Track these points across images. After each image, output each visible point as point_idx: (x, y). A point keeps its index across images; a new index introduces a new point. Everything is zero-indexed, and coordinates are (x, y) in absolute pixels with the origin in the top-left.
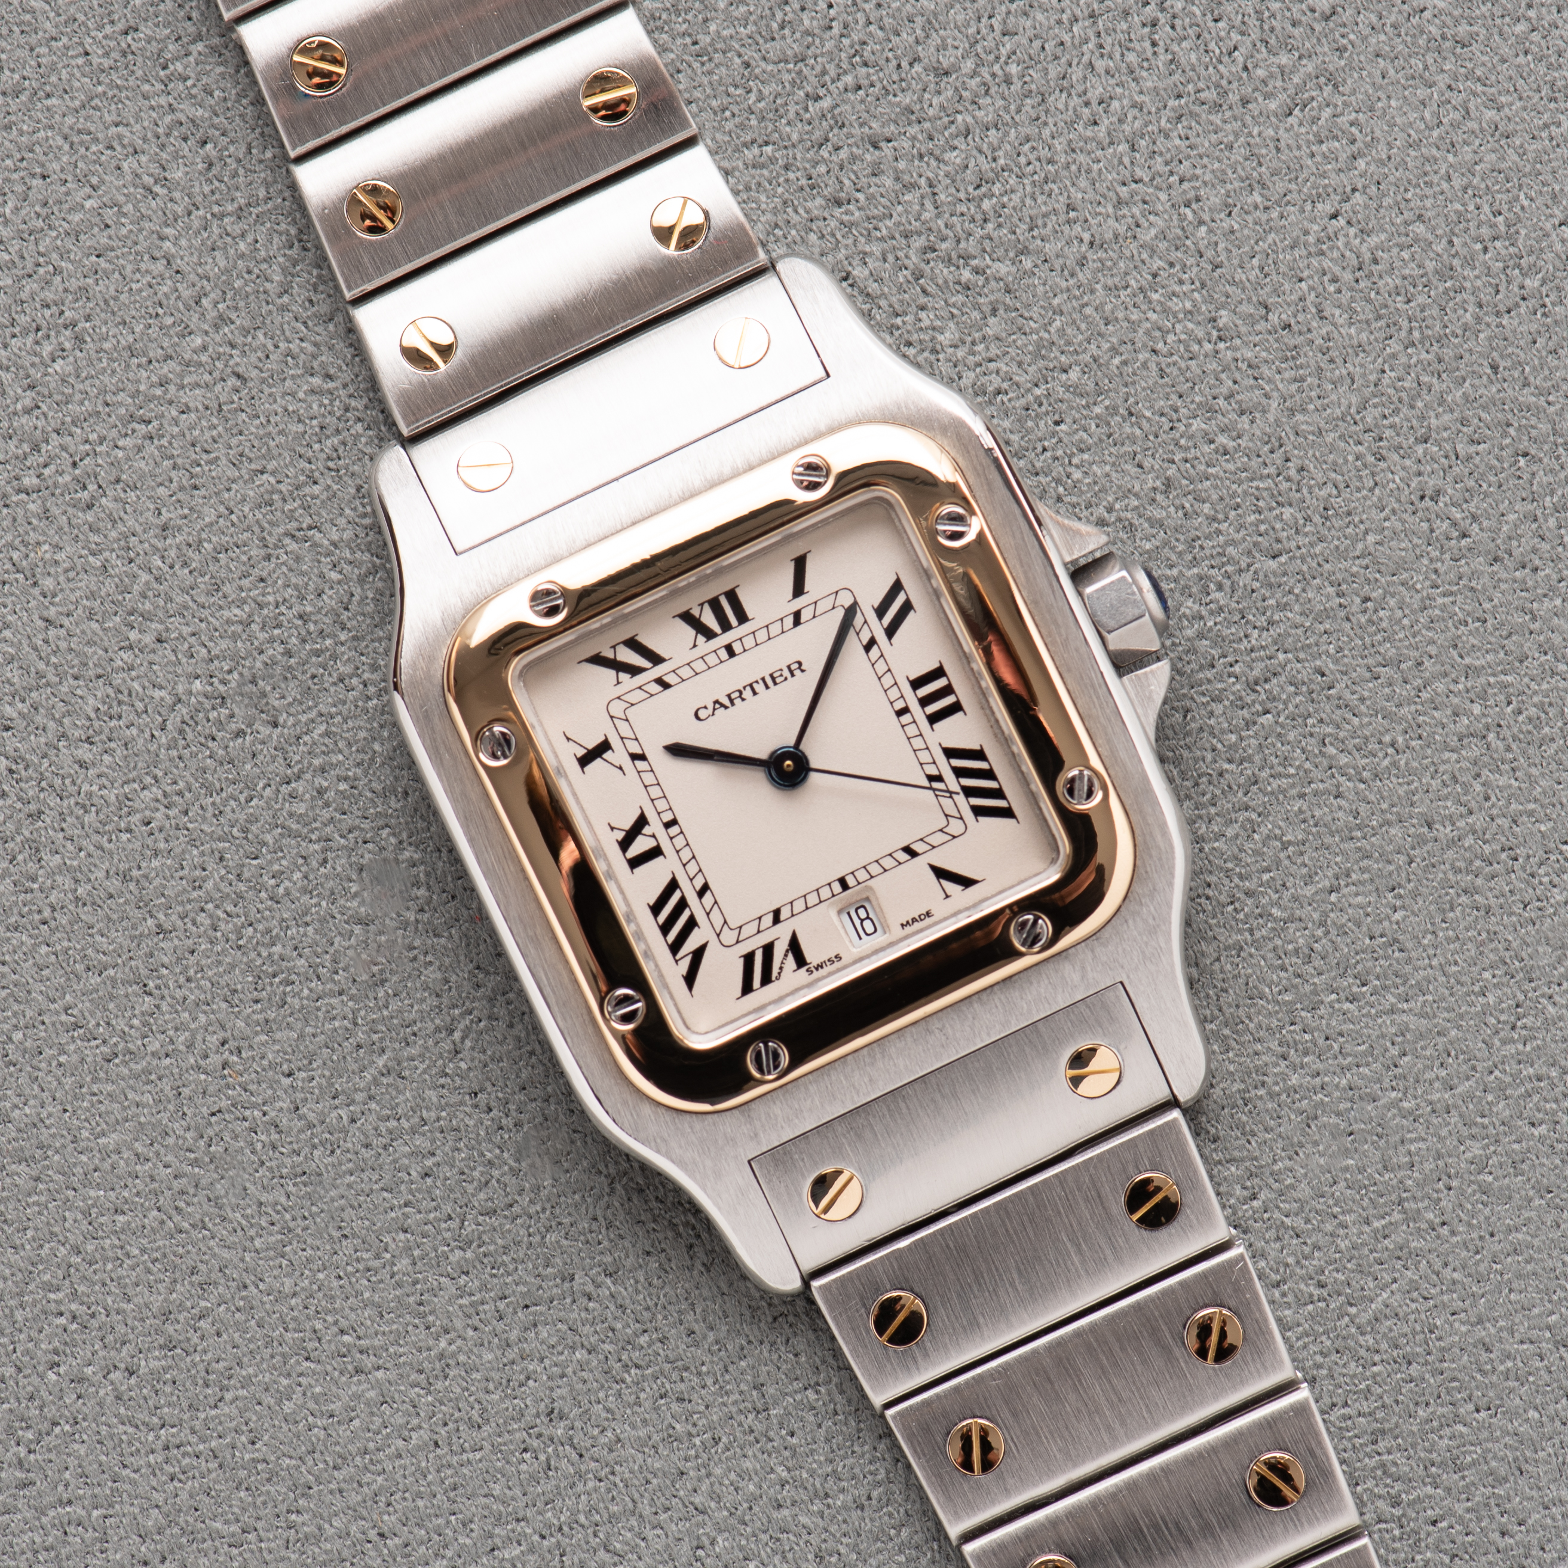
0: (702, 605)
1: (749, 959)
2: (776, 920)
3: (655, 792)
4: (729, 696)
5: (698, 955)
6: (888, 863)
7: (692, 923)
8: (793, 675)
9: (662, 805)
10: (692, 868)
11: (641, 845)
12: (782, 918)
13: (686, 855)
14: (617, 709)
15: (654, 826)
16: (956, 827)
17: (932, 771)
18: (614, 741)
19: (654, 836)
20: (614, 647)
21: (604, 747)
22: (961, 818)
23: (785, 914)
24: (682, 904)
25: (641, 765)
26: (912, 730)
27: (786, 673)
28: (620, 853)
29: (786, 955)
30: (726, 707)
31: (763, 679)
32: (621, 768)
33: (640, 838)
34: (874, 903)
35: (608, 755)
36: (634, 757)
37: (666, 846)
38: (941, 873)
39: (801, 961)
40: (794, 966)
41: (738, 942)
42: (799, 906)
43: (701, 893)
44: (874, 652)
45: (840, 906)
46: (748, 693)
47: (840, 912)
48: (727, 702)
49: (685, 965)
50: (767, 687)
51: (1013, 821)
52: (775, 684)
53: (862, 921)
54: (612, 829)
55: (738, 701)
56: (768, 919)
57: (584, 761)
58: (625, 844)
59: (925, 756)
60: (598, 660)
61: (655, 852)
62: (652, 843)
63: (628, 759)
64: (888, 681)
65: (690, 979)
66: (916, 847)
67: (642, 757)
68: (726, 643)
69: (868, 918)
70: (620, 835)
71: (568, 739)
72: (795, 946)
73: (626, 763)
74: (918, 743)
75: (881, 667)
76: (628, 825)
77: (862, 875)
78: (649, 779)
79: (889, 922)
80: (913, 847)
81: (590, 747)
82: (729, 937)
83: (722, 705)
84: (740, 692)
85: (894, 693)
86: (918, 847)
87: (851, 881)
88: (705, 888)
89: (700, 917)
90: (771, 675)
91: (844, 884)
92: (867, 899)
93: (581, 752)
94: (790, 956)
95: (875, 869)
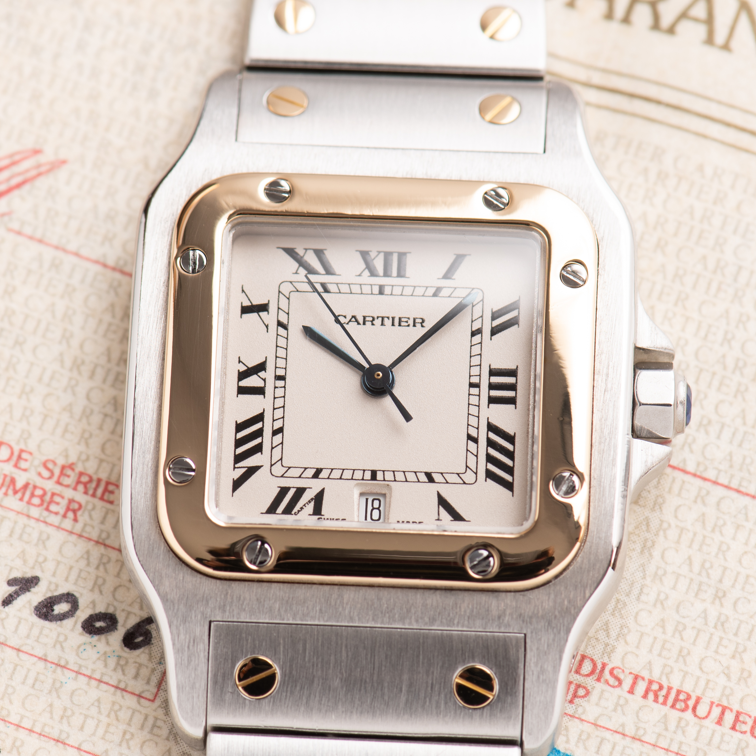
0: (379, 252)
1: (284, 491)
2: (316, 475)
3: (281, 353)
4: (364, 317)
5: (251, 471)
6: (411, 477)
7: (258, 449)
8: (414, 326)
9: (281, 363)
10: (279, 413)
11: (252, 381)
12: (321, 476)
13: (279, 403)
14: (286, 289)
15: (269, 374)
16: (469, 477)
17: (473, 433)
18: (273, 308)
19: (264, 380)
20: (306, 250)
21: (263, 308)
22: (476, 474)
23: (324, 474)
24: (259, 433)
25: (281, 331)
26: (474, 400)
27: (411, 322)
28: (236, 380)
29: (310, 502)
30: (359, 324)
31: (393, 318)
32: (267, 327)
33: (255, 377)
34: (388, 500)
35: (263, 314)
36: (280, 324)
37: (269, 390)
38: (443, 502)
39: (317, 511)
40: (311, 512)
41: (282, 476)
42: (336, 474)
43: (275, 432)
44: (477, 339)
45: (364, 490)
46: (378, 322)
47: (362, 494)
48: (361, 321)
49: (239, 473)
50: (393, 325)
51: (510, 493)
52: (400, 325)
53: (373, 509)
54: (240, 361)
55: (368, 324)
56: (310, 473)
57: (246, 310)
58: (242, 375)
59: (473, 421)
60: (291, 252)
61: (260, 391)
62: (261, 384)
63: (276, 323)
64: (476, 361)
65: (237, 484)
66: (435, 476)
67: (285, 327)
68: (382, 283)
69: (378, 509)
70: (243, 368)
71: (243, 291)
72: (319, 499)
73: (273, 325)
74: (474, 410)
75: (476, 350)
76: (251, 364)
77: (389, 476)
78: (282, 342)
79: (391, 516)
80: (434, 475)
81: (254, 303)
82: (278, 470)
83: (357, 321)
84: (374, 319)
85: (475, 371)
86: (437, 477)
87: (380, 476)
88: (280, 430)
89: (266, 447)
90: (400, 319)
91: (374, 475)
92: (384, 495)
93: (247, 303)
94: (312, 503)
95: (400, 476)
